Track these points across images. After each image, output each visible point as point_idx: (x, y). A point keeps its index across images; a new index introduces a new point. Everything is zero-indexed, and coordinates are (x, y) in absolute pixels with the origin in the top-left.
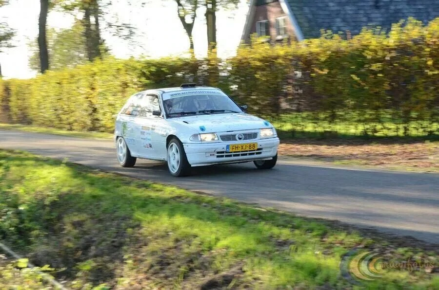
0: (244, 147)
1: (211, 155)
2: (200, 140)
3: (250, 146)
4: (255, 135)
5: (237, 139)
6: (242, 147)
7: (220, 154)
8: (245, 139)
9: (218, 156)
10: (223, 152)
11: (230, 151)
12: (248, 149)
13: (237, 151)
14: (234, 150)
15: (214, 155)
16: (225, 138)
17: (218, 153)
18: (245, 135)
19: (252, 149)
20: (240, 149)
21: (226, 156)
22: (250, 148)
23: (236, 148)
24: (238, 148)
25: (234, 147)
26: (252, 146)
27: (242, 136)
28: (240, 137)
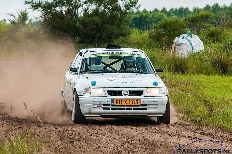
0: (128, 102)
1: (98, 107)
2: (89, 93)
3: (133, 101)
4: (141, 93)
5: (123, 95)
7: (106, 106)
8: (130, 95)
9: (104, 109)
10: (109, 105)
11: (115, 104)
12: (131, 104)
13: (120, 104)
14: (118, 104)
15: (100, 107)
16: (111, 93)
17: (104, 105)
18: (130, 91)
19: (135, 104)
20: (123, 104)
21: (112, 109)
22: (133, 103)
23: (120, 102)
24: (121, 102)
25: (118, 102)
26: (135, 102)
27: (128, 92)
28: (126, 93)
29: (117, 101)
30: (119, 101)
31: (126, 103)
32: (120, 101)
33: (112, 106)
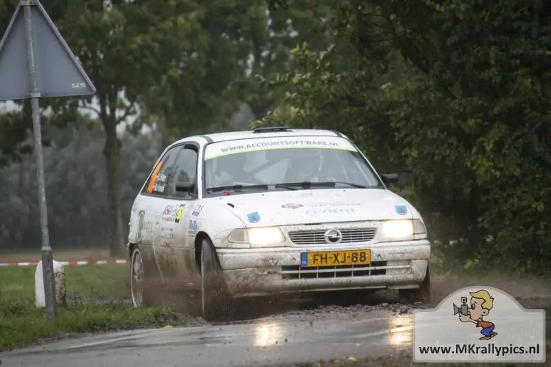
0: (340, 258)
1: (269, 273)
2: (246, 241)
3: (355, 254)
4: (368, 234)
5: (327, 239)
6: (336, 257)
7: (289, 270)
8: (345, 240)
9: (284, 277)
10: (296, 267)
11: (309, 265)
12: (348, 262)
13: (324, 264)
14: (318, 264)
15: (275, 273)
16: (298, 237)
17: (285, 268)
18: (344, 232)
19: (359, 263)
20: (331, 263)
21: (304, 276)
22: (355, 259)
23: (322, 258)
24: (326, 258)
25: (319, 258)
26: (359, 256)
27: (338, 234)
28: (334, 236)
29: (317, 257)
30: (321, 256)
31: (336, 259)
32: (324, 257)
33: (302, 269)
